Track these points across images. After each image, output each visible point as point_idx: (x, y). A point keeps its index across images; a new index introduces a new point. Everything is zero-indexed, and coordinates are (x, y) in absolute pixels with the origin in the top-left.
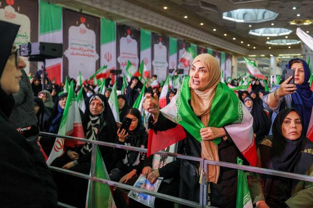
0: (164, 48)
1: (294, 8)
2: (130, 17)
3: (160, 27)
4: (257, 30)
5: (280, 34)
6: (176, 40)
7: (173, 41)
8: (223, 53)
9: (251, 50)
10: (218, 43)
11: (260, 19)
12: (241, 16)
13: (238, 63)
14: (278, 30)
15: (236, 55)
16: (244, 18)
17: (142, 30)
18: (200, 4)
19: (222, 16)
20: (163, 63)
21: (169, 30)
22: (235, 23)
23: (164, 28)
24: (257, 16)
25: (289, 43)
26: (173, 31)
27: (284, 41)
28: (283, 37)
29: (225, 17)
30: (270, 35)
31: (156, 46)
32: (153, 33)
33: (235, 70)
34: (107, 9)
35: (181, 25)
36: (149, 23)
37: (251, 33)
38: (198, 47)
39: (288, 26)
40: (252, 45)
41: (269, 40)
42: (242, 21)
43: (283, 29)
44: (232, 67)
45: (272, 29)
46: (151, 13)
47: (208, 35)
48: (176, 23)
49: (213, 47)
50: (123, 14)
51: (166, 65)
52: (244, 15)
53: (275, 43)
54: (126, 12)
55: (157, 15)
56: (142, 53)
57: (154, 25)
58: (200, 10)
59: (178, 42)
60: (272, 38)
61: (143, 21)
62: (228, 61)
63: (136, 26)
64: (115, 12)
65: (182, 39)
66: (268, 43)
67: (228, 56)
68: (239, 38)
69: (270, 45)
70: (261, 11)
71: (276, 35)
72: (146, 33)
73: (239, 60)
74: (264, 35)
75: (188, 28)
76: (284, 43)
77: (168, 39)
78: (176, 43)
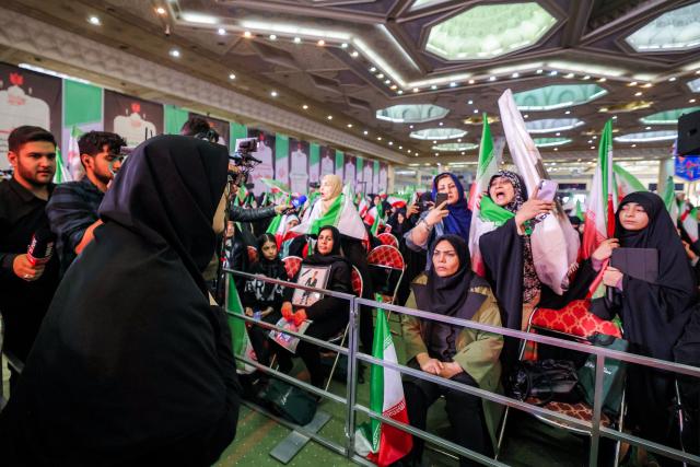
0: (304, 156)
1: (471, 102)
2: (263, 119)
3: (298, 130)
4: (420, 132)
5: (451, 137)
6: (317, 146)
7: (314, 147)
8: (376, 162)
9: (412, 158)
10: (370, 149)
11: (424, 117)
12: (400, 114)
13: (396, 175)
14: (448, 131)
15: (393, 164)
16: (403, 117)
17: (278, 135)
18: (348, 101)
19: (375, 114)
20: (302, 175)
21: (309, 133)
22: (392, 124)
23: (303, 132)
24: (420, 113)
25: (463, 148)
26: (314, 135)
27: (456, 145)
28: (454, 141)
29: (379, 115)
30: (438, 138)
31: (293, 154)
32: (290, 139)
33: (391, 182)
34: (237, 111)
35: (323, 127)
36: (285, 126)
37: (413, 135)
38: (345, 155)
39: (461, 126)
40: (414, 151)
41: (436, 145)
42: (401, 121)
43: (455, 130)
44: (388, 179)
45: (441, 131)
46: (288, 114)
47: (357, 140)
48: (318, 125)
49: (364, 154)
50: (255, 117)
51: (307, 177)
52: (404, 113)
53: (444, 148)
54: (259, 114)
55: (295, 117)
56: (277, 163)
57: (291, 128)
58: (348, 108)
59: (321, 148)
60: (440, 142)
61: (278, 124)
62: (383, 172)
63: (270, 131)
64: (246, 114)
65: (325, 145)
66: (434, 148)
67: (383, 165)
68: (397, 142)
69: (438, 151)
70: (427, 107)
71: (445, 138)
72: (282, 139)
73: (397, 170)
74: (429, 138)
75: (333, 131)
76: (456, 147)
77: (308, 145)
78: (318, 150)
